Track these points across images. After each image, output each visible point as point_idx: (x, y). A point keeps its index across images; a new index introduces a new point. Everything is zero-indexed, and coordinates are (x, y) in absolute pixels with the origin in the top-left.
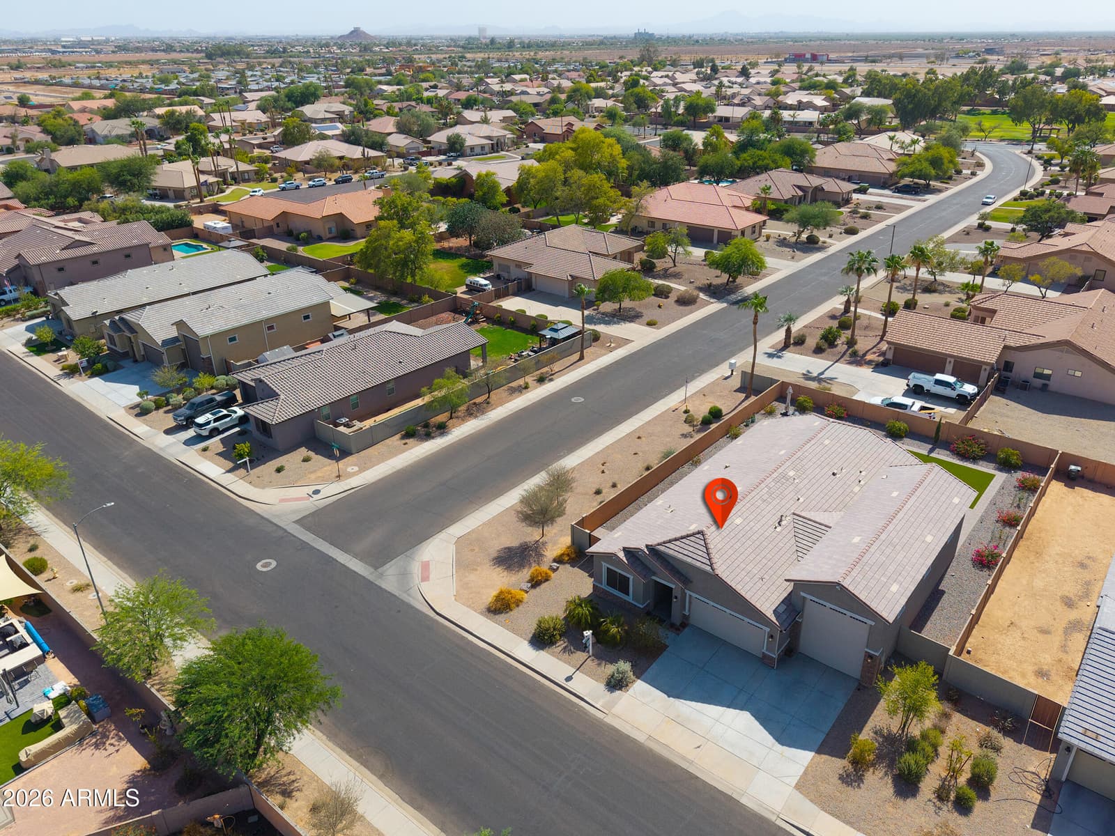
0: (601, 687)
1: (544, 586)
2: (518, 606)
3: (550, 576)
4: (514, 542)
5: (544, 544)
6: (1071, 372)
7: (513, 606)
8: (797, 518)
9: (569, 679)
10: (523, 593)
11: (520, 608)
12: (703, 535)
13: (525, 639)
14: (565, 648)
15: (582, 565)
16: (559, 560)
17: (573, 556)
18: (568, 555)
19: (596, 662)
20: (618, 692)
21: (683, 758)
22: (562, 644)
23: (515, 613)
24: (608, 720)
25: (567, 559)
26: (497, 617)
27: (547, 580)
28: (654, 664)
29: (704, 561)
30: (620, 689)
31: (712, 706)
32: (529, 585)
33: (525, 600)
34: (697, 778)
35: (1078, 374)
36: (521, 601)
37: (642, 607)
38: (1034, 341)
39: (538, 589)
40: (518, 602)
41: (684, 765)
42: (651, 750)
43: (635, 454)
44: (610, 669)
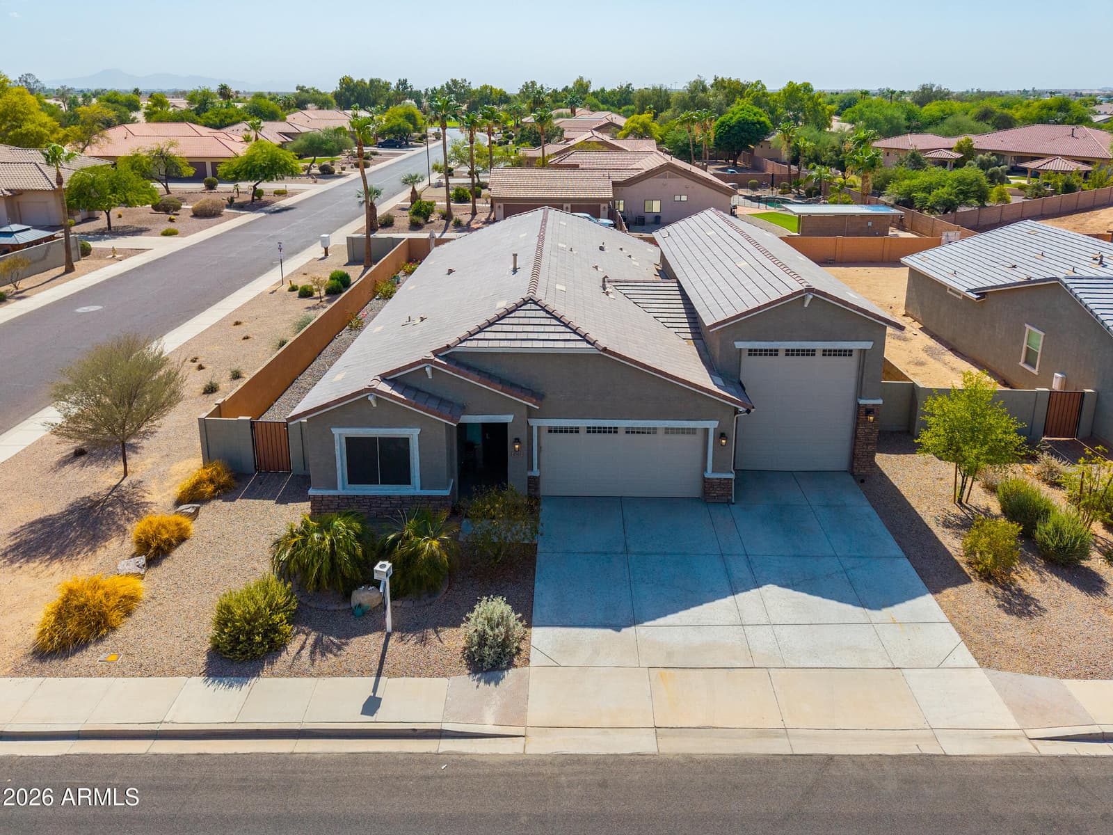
0: (465, 683)
1: (177, 554)
2: (128, 613)
3: (186, 529)
4: (55, 506)
5: (136, 485)
6: (677, 198)
7: (114, 616)
8: (619, 284)
9: (372, 706)
10: (131, 580)
11: (139, 615)
12: (536, 303)
13: (190, 674)
14: (315, 646)
15: (253, 488)
16: (193, 497)
17: (224, 479)
18: (211, 481)
19: (413, 639)
20: (510, 675)
21: (762, 733)
22: (298, 643)
23: (127, 630)
24: (540, 746)
25: (210, 489)
26: (74, 660)
27: (182, 539)
28: (539, 587)
29: (567, 336)
30: (511, 665)
31: (705, 605)
32: (142, 560)
33: (144, 596)
34: (831, 758)
35: (684, 198)
36: (132, 598)
37: (447, 493)
38: (636, 174)
39: (166, 563)
40: (128, 605)
41: (780, 747)
42: (690, 759)
43: (246, 338)
44: (455, 639)
